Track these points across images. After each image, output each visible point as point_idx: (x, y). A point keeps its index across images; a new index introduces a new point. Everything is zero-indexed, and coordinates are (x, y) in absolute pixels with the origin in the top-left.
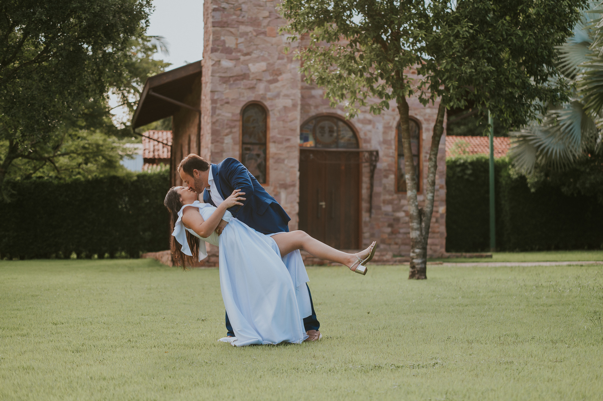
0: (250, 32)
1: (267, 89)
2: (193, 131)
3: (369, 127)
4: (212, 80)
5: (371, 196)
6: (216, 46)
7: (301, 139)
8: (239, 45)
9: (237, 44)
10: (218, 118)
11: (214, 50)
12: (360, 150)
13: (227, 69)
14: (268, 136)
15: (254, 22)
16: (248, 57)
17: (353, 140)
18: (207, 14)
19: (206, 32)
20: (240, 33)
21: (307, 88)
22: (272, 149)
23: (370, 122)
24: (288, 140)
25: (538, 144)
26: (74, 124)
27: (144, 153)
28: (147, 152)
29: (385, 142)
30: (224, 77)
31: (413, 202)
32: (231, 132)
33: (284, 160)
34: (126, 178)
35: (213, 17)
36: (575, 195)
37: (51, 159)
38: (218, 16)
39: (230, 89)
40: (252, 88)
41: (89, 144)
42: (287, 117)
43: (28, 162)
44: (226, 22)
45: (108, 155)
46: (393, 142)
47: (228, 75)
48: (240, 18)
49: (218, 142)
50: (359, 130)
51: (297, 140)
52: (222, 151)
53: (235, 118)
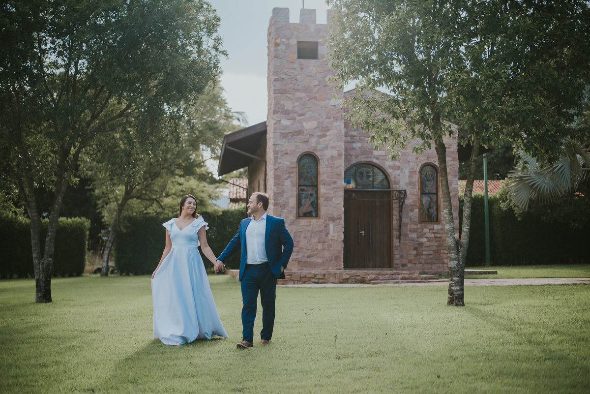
0: (304, 97)
1: (318, 143)
2: (262, 176)
3: (398, 172)
4: (274, 135)
5: (400, 226)
6: (277, 109)
7: (345, 182)
8: (295, 108)
9: (294, 107)
10: (279, 165)
11: (275, 112)
12: (391, 190)
13: (286, 127)
14: (319, 180)
15: (307, 89)
16: (302, 117)
17: (385, 183)
18: (270, 85)
19: (269, 99)
20: (296, 98)
21: (349, 142)
22: (322, 190)
23: (398, 168)
24: (335, 182)
25: (532, 183)
26: (173, 174)
27: (229, 195)
28: (231, 194)
29: (410, 183)
30: (284, 133)
31: (451, 235)
32: (289, 177)
33: (332, 198)
34: (214, 213)
35: (274, 86)
36: (552, 222)
37: (158, 199)
38: (278, 84)
39: (288, 143)
40: (306, 142)
41: (186, 188)
42: (334, 164)
43: (141, 202)
44: (285, 90)
45: (200, 196)
46: (417, 184)
47: (287, 131)
48: (296, 86)
49: (279, 184)
50: (390, 175)
51: (342, 183)
52: (283, 192)
53: (292, 166)
